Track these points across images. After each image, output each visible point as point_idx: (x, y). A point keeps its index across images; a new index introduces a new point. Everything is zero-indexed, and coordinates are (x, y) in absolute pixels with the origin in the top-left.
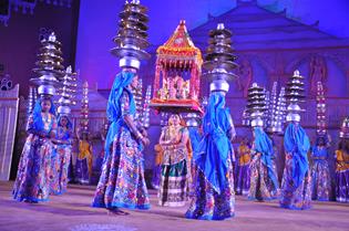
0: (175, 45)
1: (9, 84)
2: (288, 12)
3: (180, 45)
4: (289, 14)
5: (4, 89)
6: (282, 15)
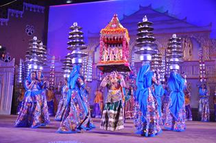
0: (111, 28)
1: (9, 58)
2: (169, 12)
3: (114, 27)
4: (170, 13)
5: (6, 61)
6: (166, 14)
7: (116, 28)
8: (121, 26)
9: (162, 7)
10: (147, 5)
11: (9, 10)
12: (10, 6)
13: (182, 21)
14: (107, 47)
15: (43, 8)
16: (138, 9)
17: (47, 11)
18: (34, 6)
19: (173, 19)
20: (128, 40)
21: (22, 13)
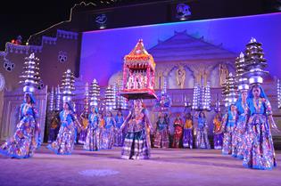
0: (135, 54)
3: (138, 54)
7: (140, 54)
8: (146, 52)
9: (197, 33)
10: (182, 31)
11: (43, 37)
12: (44, 34)
13: (218, 47)
14: (132, 72)
15: (76, 34)
16: (173, 34)
17: (80, 37)
18: (68, 33)
19: (208, 45)
20: (153, 65)
21: (55, 39)
